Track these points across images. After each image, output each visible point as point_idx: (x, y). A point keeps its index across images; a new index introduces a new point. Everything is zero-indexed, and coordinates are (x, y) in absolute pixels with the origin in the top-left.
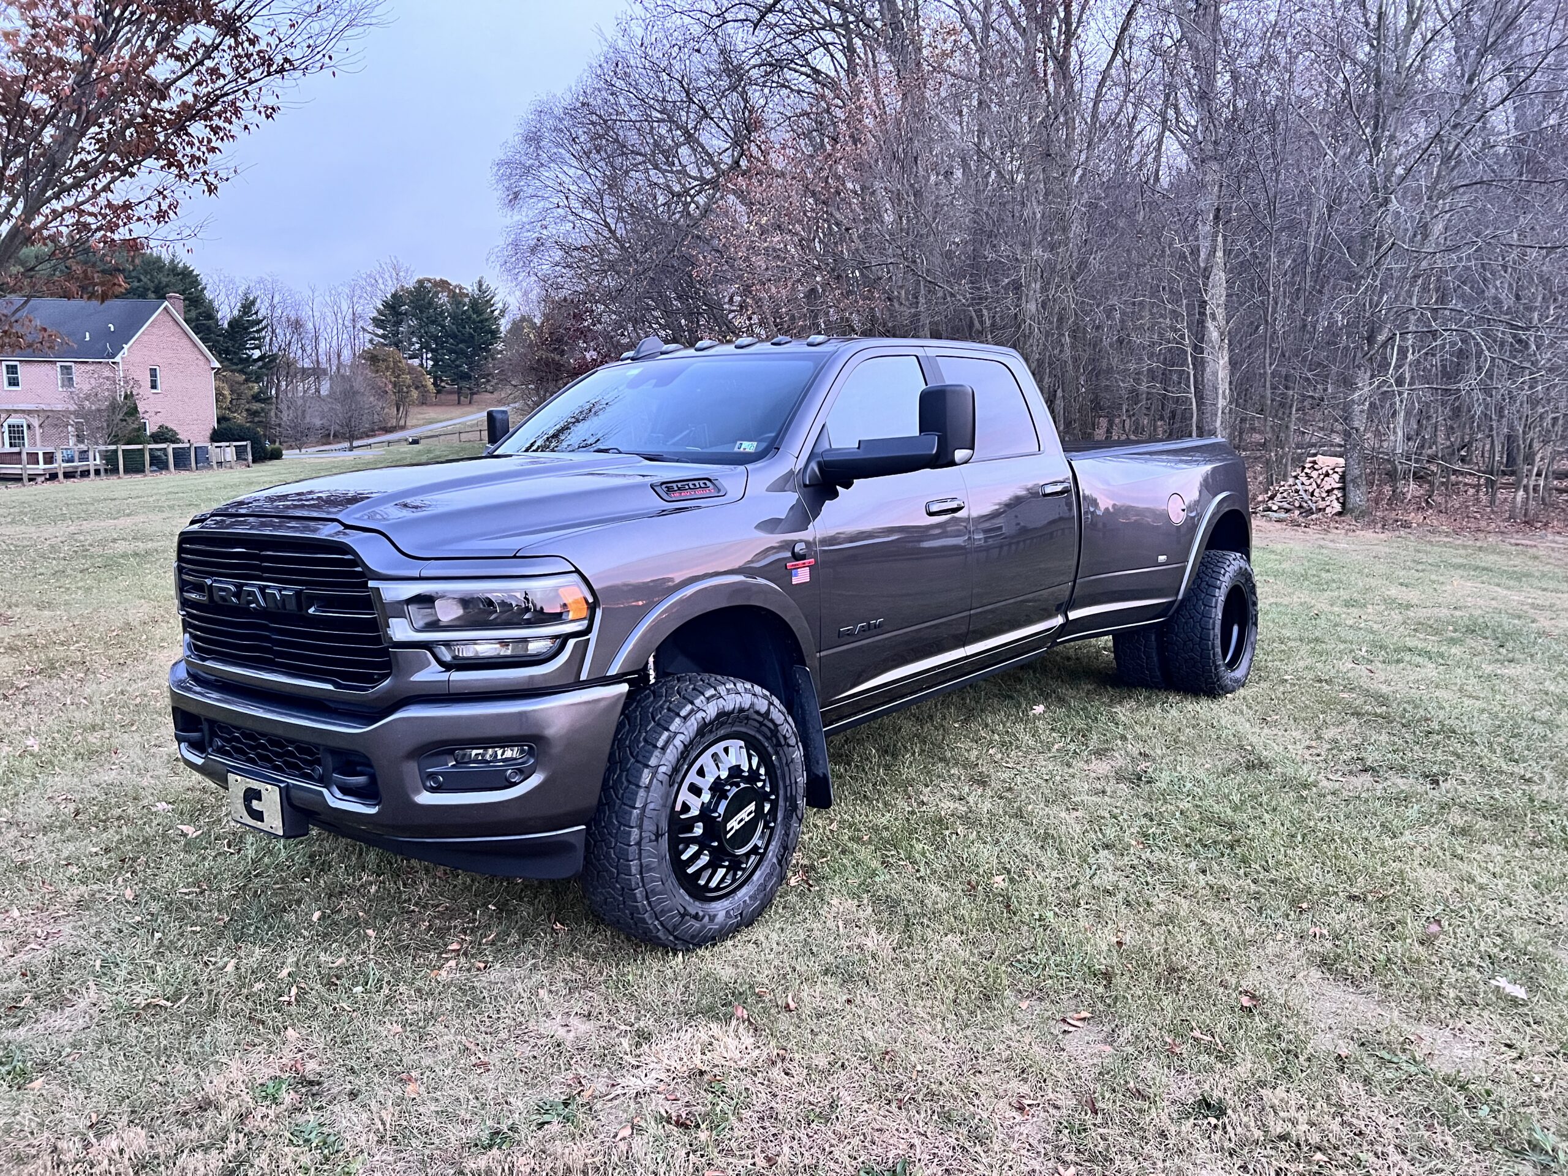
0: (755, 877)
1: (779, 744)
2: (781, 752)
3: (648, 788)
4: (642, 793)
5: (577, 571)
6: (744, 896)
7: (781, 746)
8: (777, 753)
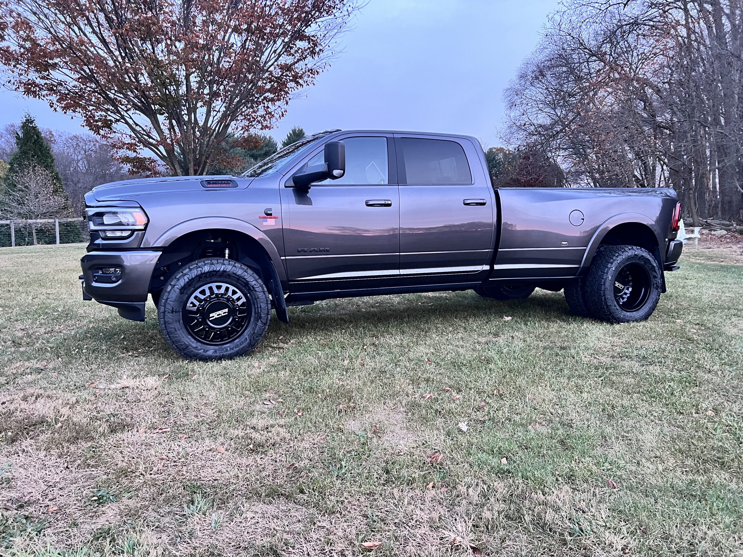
0: (236, 341)
1: (249, 289)
2: (252, 293)
3: (169, 292)
4: (166, 294)
5: (141, 207)
6: (228, 347)
7: (251, 290)
8: (250, 293)
